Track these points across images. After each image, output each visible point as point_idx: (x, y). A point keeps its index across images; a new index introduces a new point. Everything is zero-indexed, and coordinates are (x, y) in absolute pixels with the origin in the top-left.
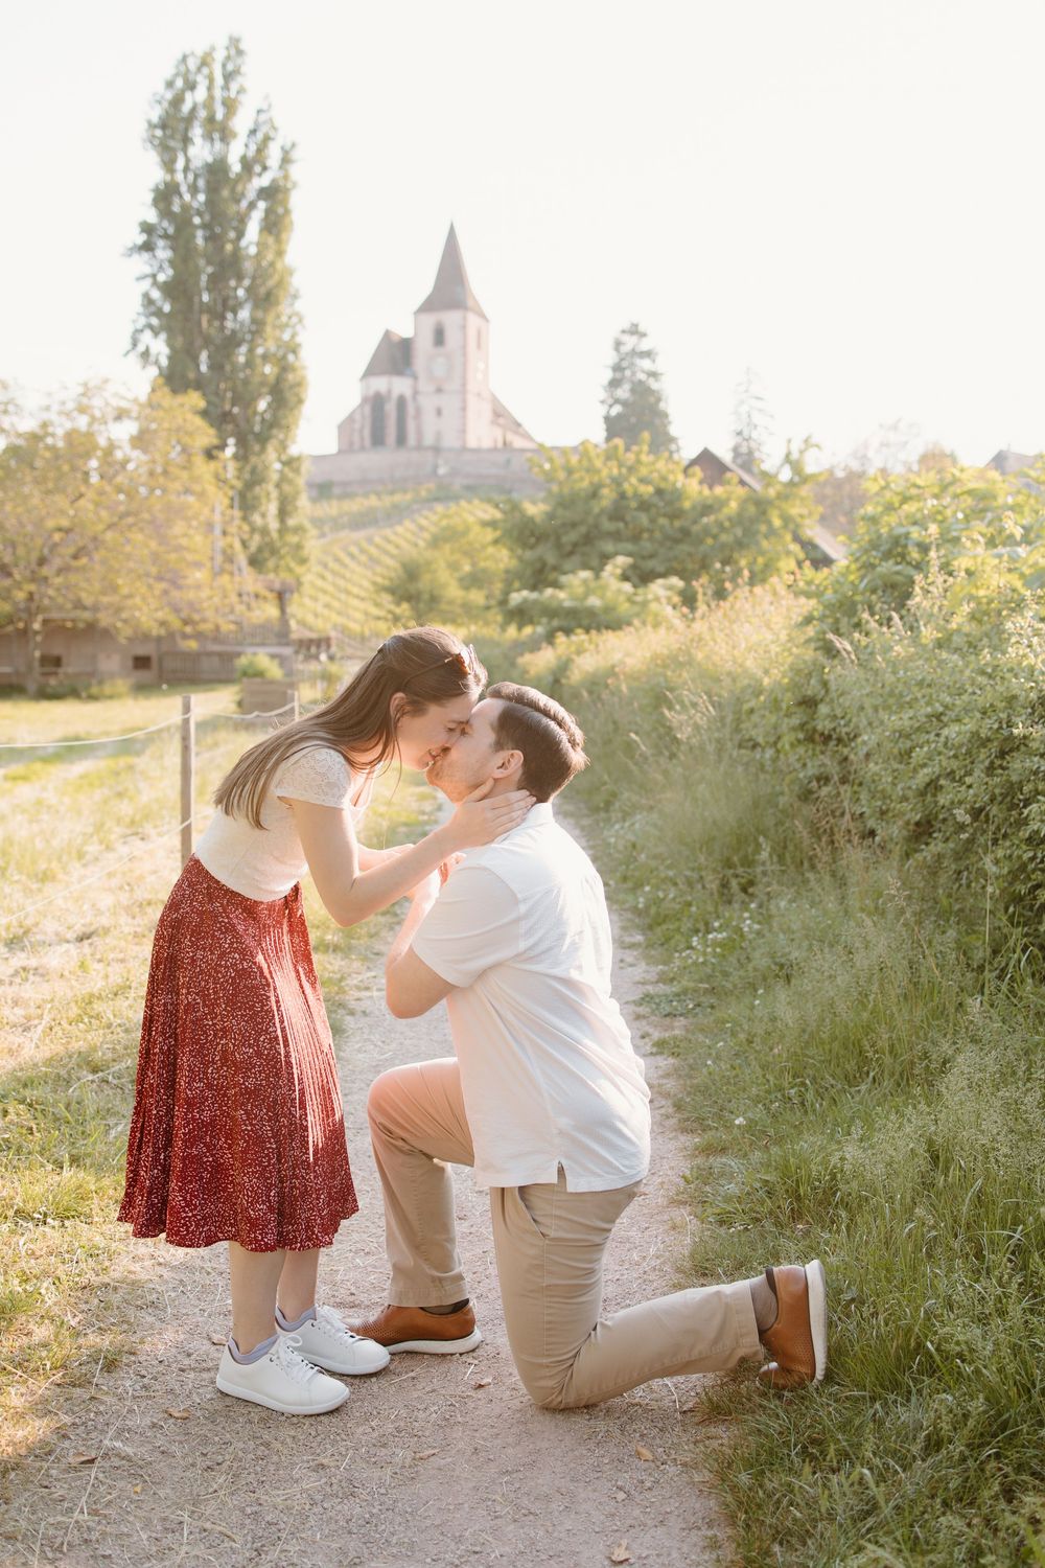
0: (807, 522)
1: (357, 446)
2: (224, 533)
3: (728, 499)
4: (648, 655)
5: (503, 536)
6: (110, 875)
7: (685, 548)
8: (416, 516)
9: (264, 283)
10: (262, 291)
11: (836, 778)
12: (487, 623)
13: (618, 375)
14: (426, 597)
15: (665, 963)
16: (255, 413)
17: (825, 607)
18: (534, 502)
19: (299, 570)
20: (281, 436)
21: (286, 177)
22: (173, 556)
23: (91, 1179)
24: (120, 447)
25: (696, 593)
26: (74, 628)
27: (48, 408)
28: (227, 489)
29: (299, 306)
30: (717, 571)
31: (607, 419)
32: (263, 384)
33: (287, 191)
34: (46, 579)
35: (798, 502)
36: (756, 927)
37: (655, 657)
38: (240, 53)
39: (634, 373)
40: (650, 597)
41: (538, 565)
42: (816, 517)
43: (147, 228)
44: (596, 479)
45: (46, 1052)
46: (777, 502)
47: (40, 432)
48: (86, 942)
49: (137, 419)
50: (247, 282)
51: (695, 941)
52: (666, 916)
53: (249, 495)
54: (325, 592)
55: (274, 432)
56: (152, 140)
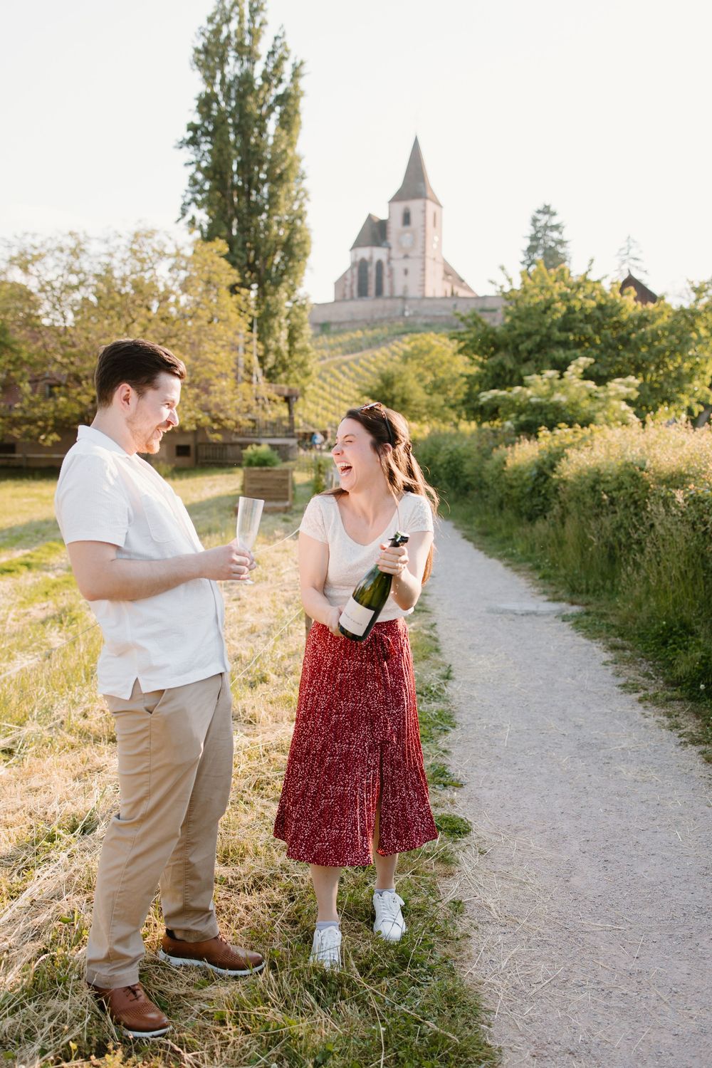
1: (348, 297)
2: (246, 351)
8: (390, 344)
9: (279, 166)
10: (278, 171)
12: (445, 420)
13: (535, 243)
16: (272, 264)
19: (303, 381)
20: (291, 282)
21: (296, 87)
24: (173, 292)
28: (247, 317)
29: (306, 184)
32: (277, 242)
33: (297, 98)
39: (546, 242)
41: (499, 369)
43: (193, 128)
49: (185, 270)
50: (265, 167)
53: (265, 324)
54: (324, 399)
55: (285, 277)
56: (197, 62)
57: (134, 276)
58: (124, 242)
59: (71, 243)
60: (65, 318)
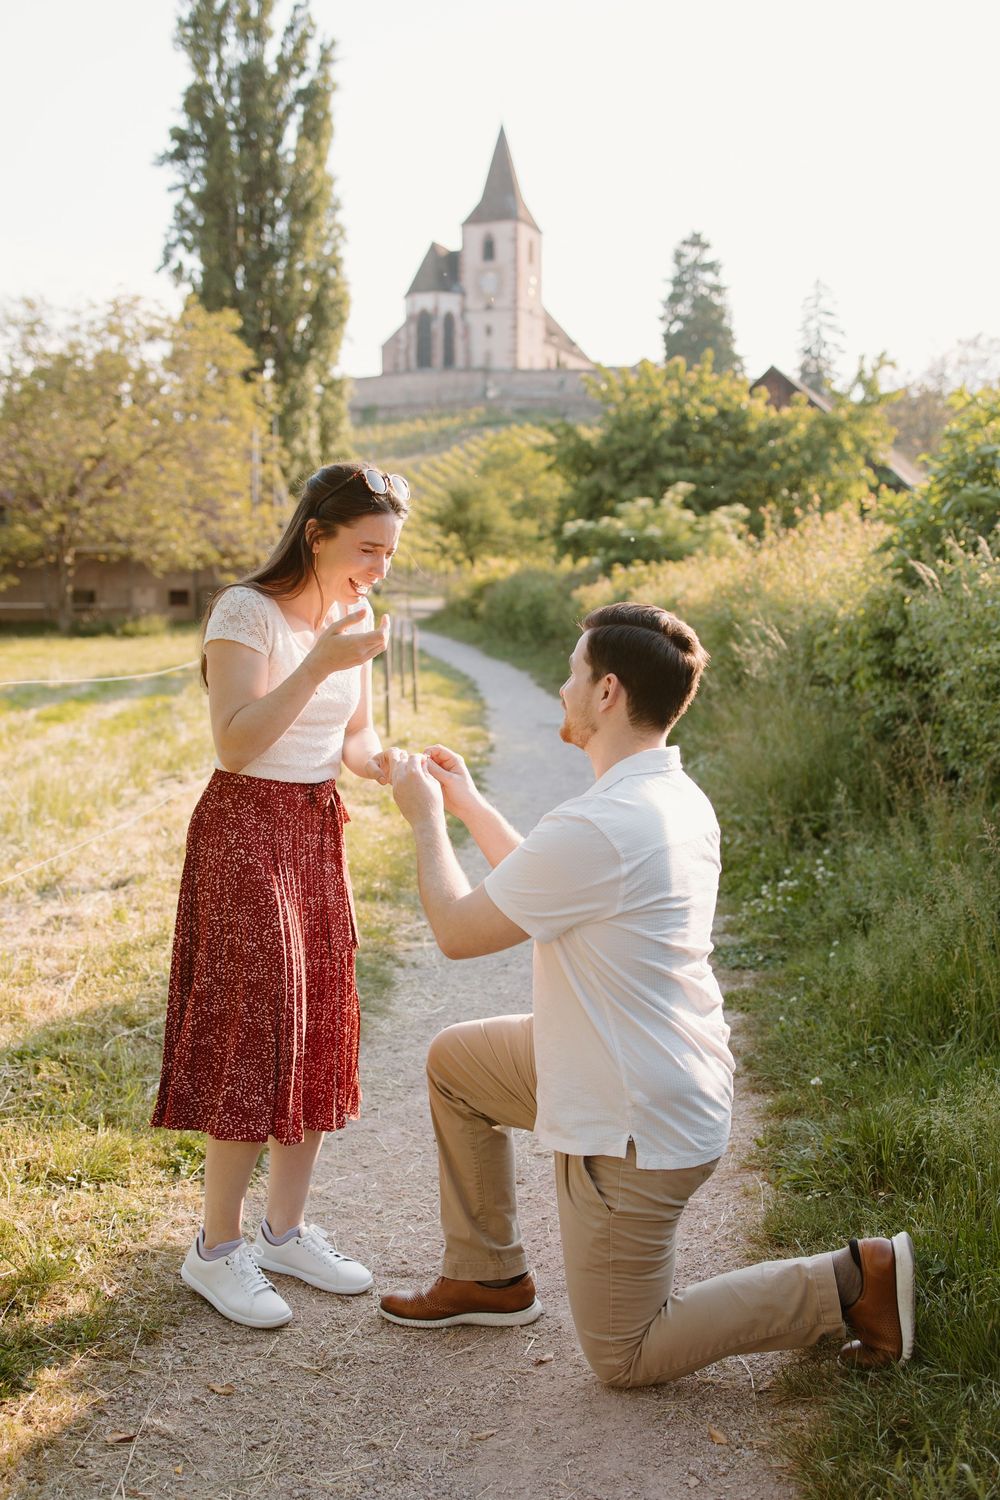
0: (881, 445)
1: (402, 367)
2: (264, 461)
3: (796, 422)
4: (712, 587)
5: (557, 462)
6: (147, 819)
7: (749, 474)
8: (465, 442)
9: (303, 193)
10: (302, 201)
11: (915, 716)
12: (539, 555)
13: (679, 290)
14: (475, 527)
15: (732, 913)
16: (295, 332)
17: (906, 533)
18: (589, 426)
20: (322, 357)
21: (326, 78)
22: (210, 485)
23: (128, 1140)
24: (152, 370)
25: (764, 520)
26: (108, 561)
27: (76, 328)
28: (265, 413)
29: (341, 217)
30: (784, 499)
31: (667, 337)
32: (302, 301)
33: (326, 94)
34: (77, 510)
35: (871, 424)
36: (830, 874)
37: (720, 588)
39: (695, 288)
40: (713, 525)
41: (595, 493)
42: (890, 440)
43: (179, 135)
44: (655, 400)
45: (80, 1006)
46: (848, 425)
47: (68, 354)
48: (121, 890)
49: (172, 339)
50: (285, 192)
51: (764, 889)
52: (733, 863)
53: (288, 420)
55: (314, 352)
56: (181, 40)
57: (96, 349)
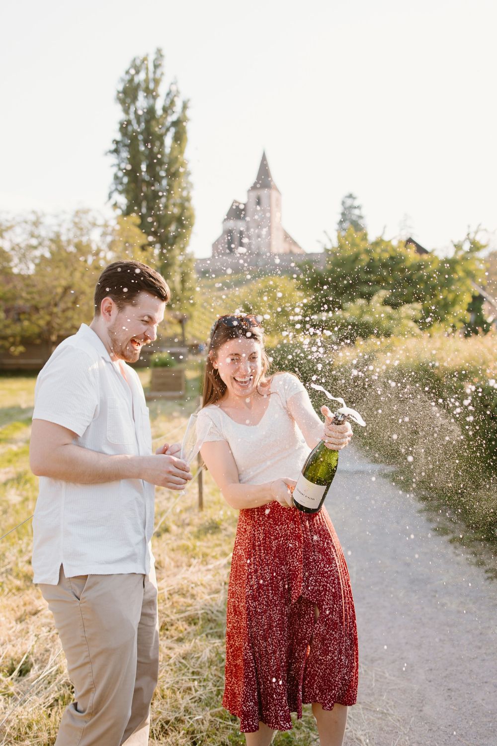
1: (220, 253)
8: (249, 284)
9: (174, 166)
10: (173, 170)
13: (344, 218)
16: (169, 231)
19: (191, 309)
21: (184, 115)
24: (102, 250)
29: (191, 179)
32: (172, 217)
33: (184, 123)
38: (161, 56)
39: (351, 216)
43: (117, 142)
50: (165, 167)
55: (178, 240)
56: (118, 100)
57: (76, 240)
58: (68, 217)
59: (32, 218)
60: (28, 268)
